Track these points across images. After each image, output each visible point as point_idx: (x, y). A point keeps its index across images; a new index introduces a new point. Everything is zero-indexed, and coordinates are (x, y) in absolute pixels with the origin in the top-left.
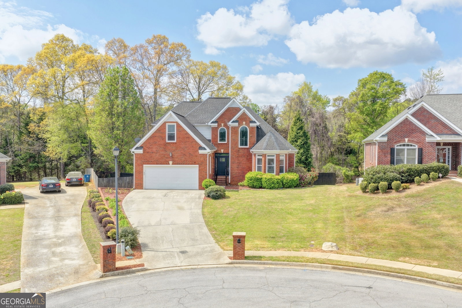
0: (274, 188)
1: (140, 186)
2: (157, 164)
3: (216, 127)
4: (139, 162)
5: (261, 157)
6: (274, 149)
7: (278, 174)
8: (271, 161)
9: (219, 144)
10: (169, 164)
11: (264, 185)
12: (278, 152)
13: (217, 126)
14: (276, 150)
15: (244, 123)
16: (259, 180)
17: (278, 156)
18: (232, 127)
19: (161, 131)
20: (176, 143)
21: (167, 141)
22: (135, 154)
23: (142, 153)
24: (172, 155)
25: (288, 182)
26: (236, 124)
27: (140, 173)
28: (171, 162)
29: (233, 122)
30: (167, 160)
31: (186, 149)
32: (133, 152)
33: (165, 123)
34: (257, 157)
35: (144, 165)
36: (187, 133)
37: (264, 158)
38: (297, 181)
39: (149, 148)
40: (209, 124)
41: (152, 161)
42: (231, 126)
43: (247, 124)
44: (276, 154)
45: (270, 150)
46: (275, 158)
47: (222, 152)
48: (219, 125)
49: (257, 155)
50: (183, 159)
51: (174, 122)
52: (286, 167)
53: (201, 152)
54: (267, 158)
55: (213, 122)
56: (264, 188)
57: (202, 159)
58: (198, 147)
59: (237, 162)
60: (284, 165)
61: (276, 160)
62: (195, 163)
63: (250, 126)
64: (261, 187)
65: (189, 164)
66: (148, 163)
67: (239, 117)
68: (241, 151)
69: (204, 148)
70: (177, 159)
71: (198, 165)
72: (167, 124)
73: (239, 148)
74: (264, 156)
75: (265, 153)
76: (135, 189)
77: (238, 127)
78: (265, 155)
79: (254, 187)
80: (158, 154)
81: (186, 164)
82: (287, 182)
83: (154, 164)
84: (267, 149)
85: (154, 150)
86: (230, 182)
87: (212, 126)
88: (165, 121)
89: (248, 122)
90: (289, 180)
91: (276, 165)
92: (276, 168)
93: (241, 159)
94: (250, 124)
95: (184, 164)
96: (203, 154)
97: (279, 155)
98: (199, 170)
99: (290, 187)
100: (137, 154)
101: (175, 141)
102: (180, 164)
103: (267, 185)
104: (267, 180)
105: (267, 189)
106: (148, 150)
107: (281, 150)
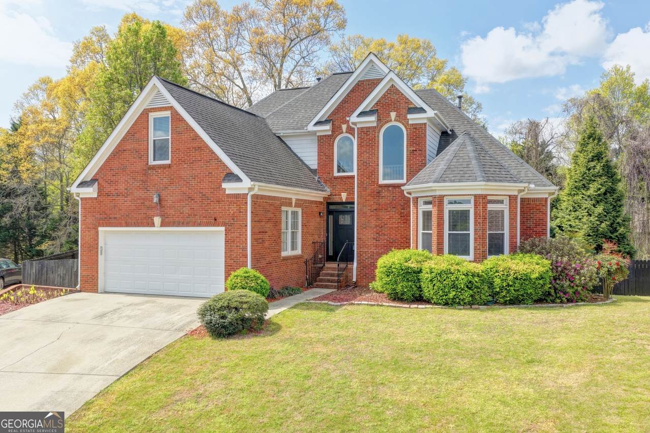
0: (459, 304)
1: (91, 285)
2: (127, 225)
3: (329, 136)
4: (90, 220)
5: (429, 207)
6: (468, 180)
7: (480, 258)
8: (459, 219)
9: (336, 178)
10: (153, 225)
11: (427, 292)
12: (479, 187)
13: (330, 133)
14: (475, 180)
15: (393, 115)
16: (413, 275)
17: (481, 200)
18: (361, 130)
19: (137, 136)
20: (169, 166)
21: (152, 162)
22: (82, 199)
23: (95, 195)
24: (160, 200)
25: (508, 285)
26: (372, 120)
27: (93, 248)
28: (157, 220)
29: (363, 114)
30: (150, 212)
31: (193, 183)
32: (78, 195)
33: (145, 113)
34: (423, 208)
35: (100, 229)
36: (197, 137)
37: (436, 208)
38: (541, 282)
39: (110, 183)
40: (311, 127)
41: (117, 216)
42: (359, 126)
43: (401, 118)
44: (475, 196)
45: (454, 181)
46: (470, 207)
47: (344, 200)
48: (336, 130)
49: (420, 201)
50: (186, 210)
51: (165, 109)
52: (512, 237)
53: (230, 187)
54: (447, 208)
55: (319, 123)
56: (428, 302)
57: (233, 209)
58: (222, 175)
59: (373, 223)
60: (506, 232)
61: (476, 213)
62: (215, 222)
63: (410, 122)
64: (419, 299)
65: (200, 225)
66: (109, 221)
67: (379, 101)
68: (385, 193)
69: (237, 176)
70: (172, 212)
71: (223, 229)
72: (152, 116)
73: (381, 186)
74: (439, 201)
75: (438, 193)
76: (80, 291)
77: (376, 129)
78: (441, 199)
79: (397, 298)
80: (129, 198)
81: (195, 224)
82: (505, 284)
83: (120, 225)
84: (444, 181)
85: (122, 187)
86: (354, 280)
87: (318, 134)
88: (145, 107)
89: (404, 111)
90: (511, 278)
91: (476, 230)
92: (476, 239)
93: (384, 215)
94: (409, 116)
95: (187, 224)
96: (237, 196)
97: (484, 197)
98: (226, 241)
99: (515, 302)
100: (86, 199)
101: (168, 162)
102: (179, 224)
103: (436, 293)
104: (433, 275)
105: (436, 304)
106: (108, 188)
107: (488, 180)
